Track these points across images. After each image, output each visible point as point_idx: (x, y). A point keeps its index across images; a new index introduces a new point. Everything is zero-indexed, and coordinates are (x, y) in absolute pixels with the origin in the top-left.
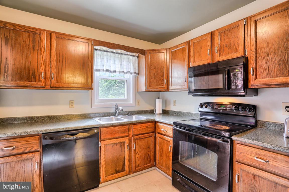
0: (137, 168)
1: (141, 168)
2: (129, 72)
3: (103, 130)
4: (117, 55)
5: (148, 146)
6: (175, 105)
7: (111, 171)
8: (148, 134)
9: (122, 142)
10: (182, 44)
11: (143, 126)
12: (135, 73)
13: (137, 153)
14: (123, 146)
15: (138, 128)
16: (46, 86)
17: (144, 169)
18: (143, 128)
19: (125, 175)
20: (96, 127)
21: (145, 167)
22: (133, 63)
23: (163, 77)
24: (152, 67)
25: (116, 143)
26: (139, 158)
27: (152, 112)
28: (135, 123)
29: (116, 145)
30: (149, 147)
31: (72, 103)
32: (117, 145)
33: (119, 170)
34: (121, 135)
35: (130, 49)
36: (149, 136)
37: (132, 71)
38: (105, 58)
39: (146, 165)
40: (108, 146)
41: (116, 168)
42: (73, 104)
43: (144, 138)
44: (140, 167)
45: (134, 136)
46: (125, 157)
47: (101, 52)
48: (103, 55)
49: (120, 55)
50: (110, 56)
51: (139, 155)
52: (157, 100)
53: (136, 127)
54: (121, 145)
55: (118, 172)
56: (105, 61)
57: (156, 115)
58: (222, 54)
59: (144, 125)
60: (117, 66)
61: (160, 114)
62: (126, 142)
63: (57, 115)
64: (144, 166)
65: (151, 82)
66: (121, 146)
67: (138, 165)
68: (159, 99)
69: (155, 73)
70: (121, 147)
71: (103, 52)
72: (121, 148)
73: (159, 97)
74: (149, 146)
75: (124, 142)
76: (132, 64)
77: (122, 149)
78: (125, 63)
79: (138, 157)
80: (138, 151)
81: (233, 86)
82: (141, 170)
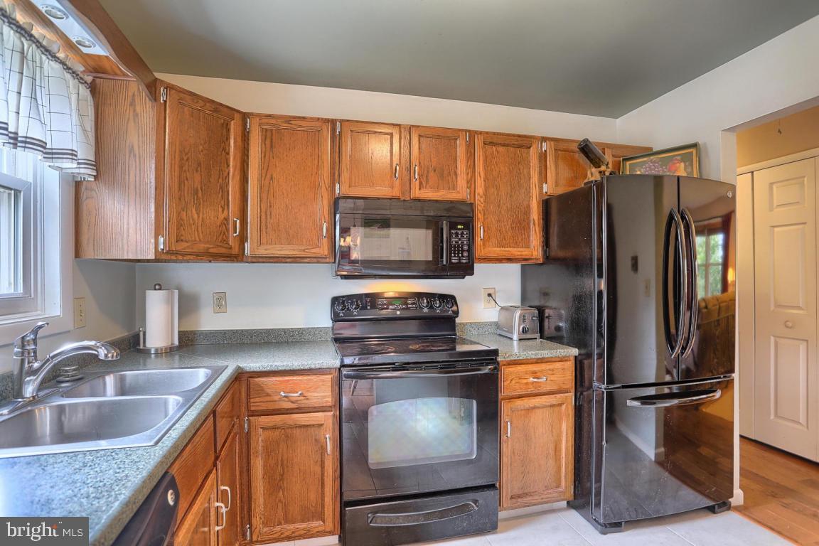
6: (223, 309)
10: (304, 118)
23: (226, 211)
52: (152, 296)
58: (424, 185)
65: (183, 220)
68: (160, 289)
69: (197, 190)
81: (455, 256)
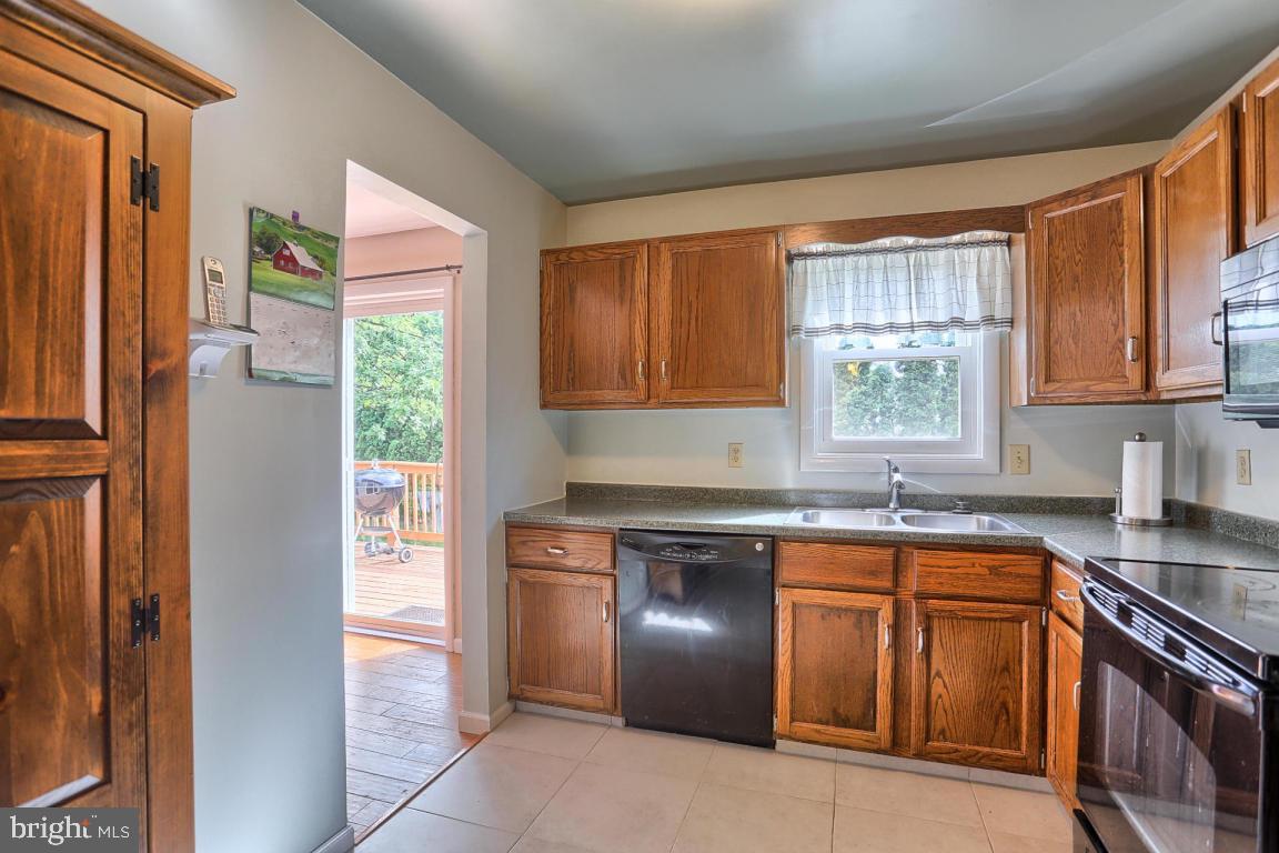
0: (936, 744)
1: (957, 751)
2: (957, 322)
3: (787, 550)
4: (900, 258)
5: (1000, 664)
6: (1246, 480)
7: (815, 709)
8: (1001, 606)
9: (864, 611)
11: (972, 561)
12: (989, 320)
13: (938, 674)
14: (869, 628)
15: (940, 567)
16: (649, 398)
17: (974, 760)
18: (971, 570)
19: (875, 747)
20: (761, 533)
21: (978, 752)
22: (979, 275)
23: (1120, 329)
24: (1061, 281)
25: (838, 609)
26: (947, 705)
27: (1101, 510)
28: (929, 543)
29: (840, 617)
30: (1006, 669)
31: (736, 451)
32: (842, 616)
33: (849, 715)
34: (859, 582)
35: (941, 224)
36: (1008, 615)
37: (973, 313)
38: (849, 279)
39: (987, 750)
40: (807, 611)
41: (834, 704)
42: (738, 455)
43: (980, 619)
44: (949, 745)
45: (921, 597)
46: (875, 673)
47: (830, 260)
48: (839, 271)
49: (912, 256)
50: (870, 267)
51: (945, 686)
52: (1130, 449)
53: (932, 562)
54: (861, 622)
55: (844, 722)
56: (849, 291)
57: (1119, 527)
59: (975, 560)
60: (902, 302)
61: (1144, 525)
62: (880, 613)
63: (692, 488)
64: (976, 748)
66: (858, 624)
67: (943, 732)
68: (1140, 440)
69: (1074, 312)
70: (861, 629)
71: (839, 260)
72: (858, 633)
73: (1141, 435)
74: (1007, 663)
75: (873, 614)
76: (972, 285)
77: (861, 637)
78: (937, 285)
79: (940, 696)
80: (942, 669)
82: (953, 756)
